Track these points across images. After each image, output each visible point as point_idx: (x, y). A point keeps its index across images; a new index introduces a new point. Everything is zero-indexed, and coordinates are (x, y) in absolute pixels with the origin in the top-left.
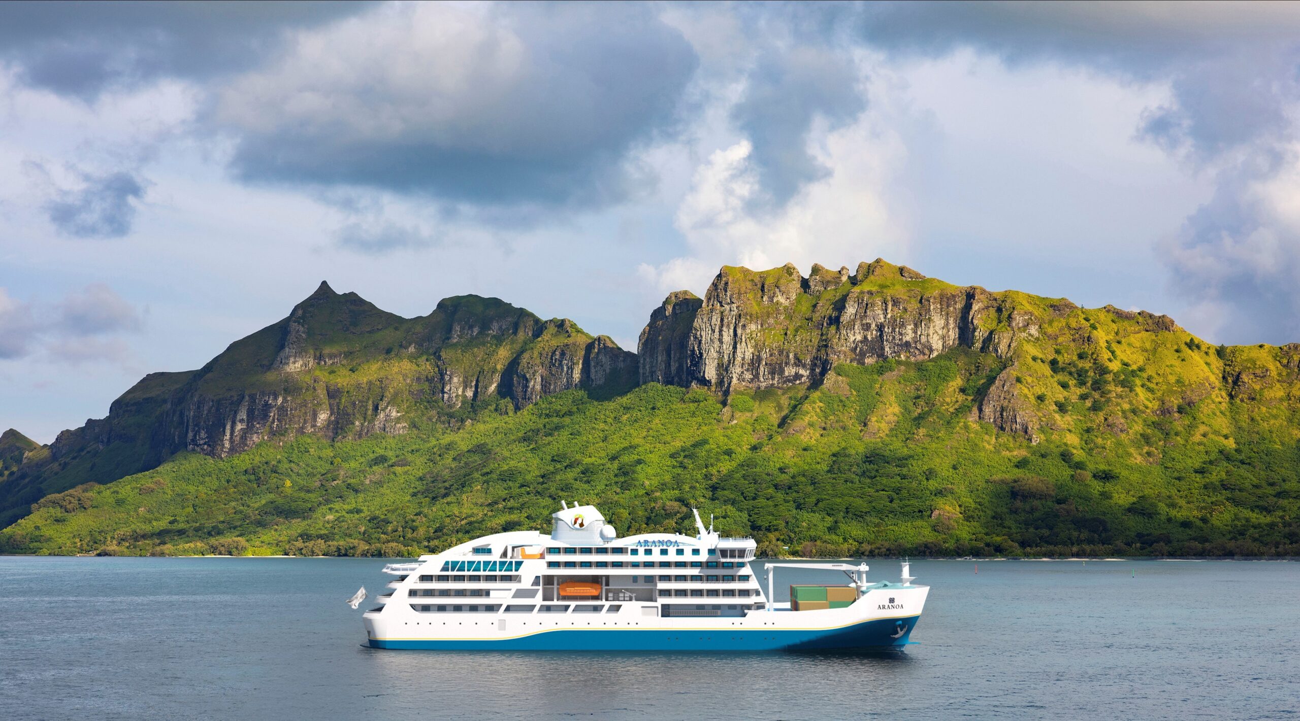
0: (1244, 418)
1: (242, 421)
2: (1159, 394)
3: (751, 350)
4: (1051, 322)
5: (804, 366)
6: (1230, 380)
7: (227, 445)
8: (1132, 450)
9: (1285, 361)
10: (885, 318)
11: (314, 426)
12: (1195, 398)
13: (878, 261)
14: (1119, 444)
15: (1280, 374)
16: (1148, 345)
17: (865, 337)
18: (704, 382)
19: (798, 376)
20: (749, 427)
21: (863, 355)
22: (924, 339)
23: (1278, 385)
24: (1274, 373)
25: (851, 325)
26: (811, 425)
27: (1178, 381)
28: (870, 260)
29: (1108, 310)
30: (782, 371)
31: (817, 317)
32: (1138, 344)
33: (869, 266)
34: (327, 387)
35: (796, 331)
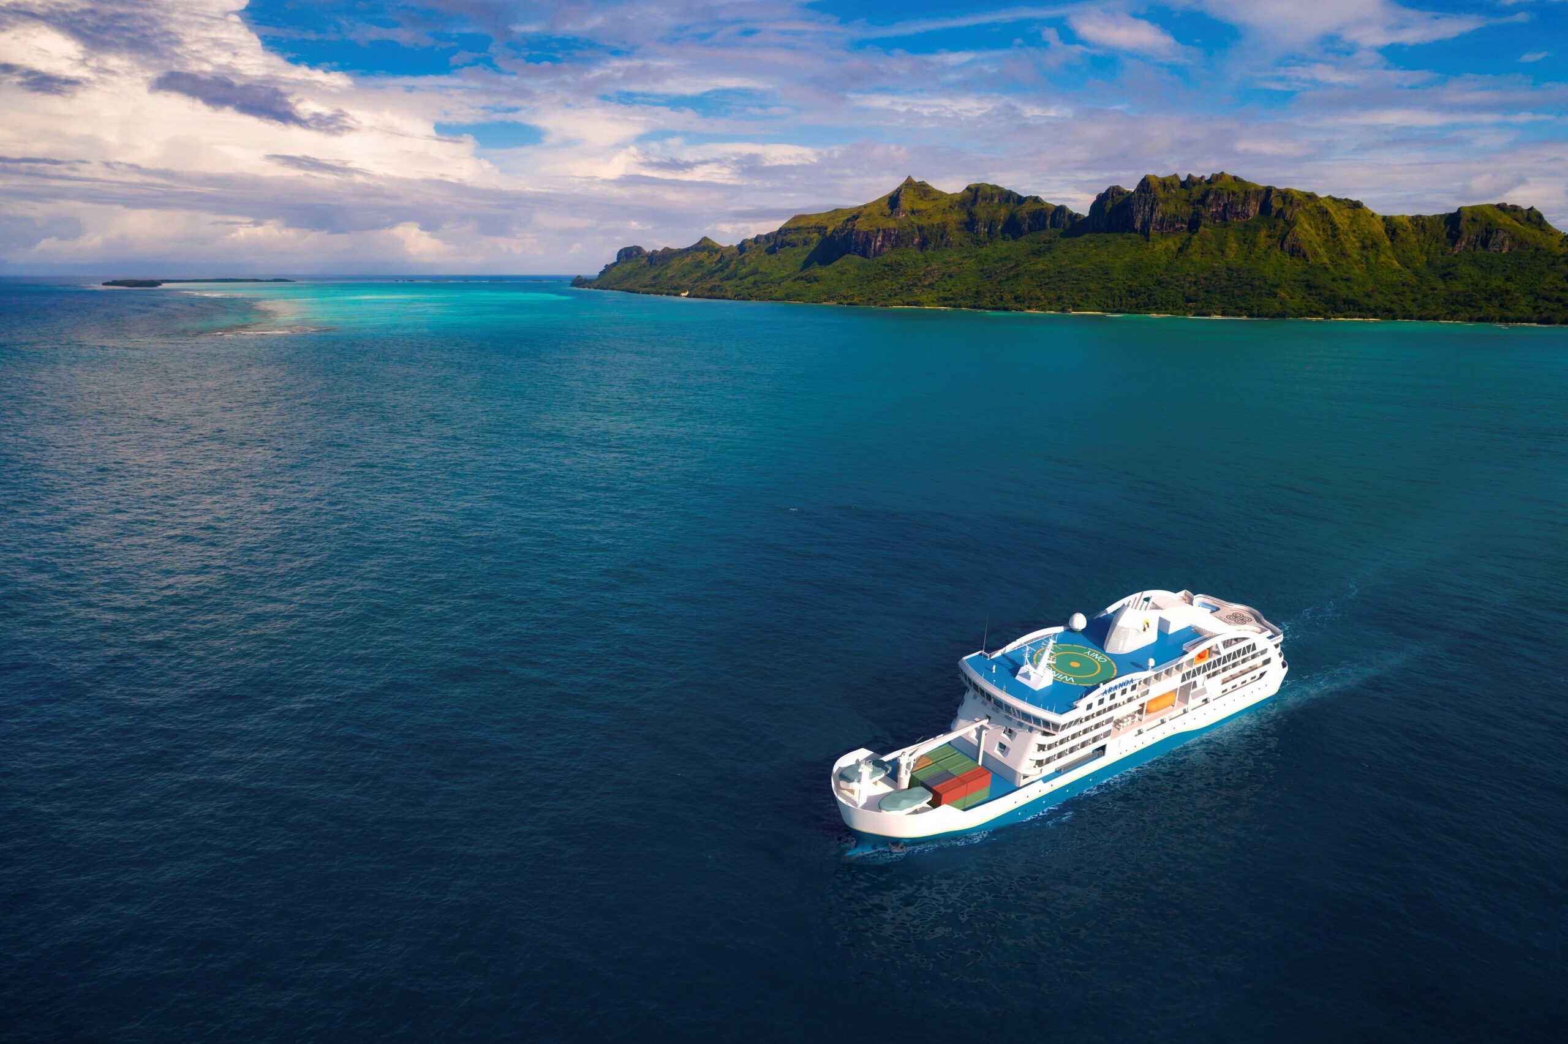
0: (1399, 251)
1: (879, 241)
2: (1361, 239)
3: (1160, 215)
4: (1307, 204)
5: (1185, 224)
6: (1390, 232)
7: (872, 252)
8: (1354, 266)
9: (1415, 223)
10: (1228, 200)
11: (912, 244)
12: (1377, 241)
13: (1222, 173)
14: (1348, 263)
15: (1413, 229)
16: (1351, 215)
17: (1217, 210)
18: (1135, 231)
19: (1182, 228)
20: (1163, 253)
21: (1215, 218)
22: (1246, 211)
23: (1413, 235)
24: (1410, 229)
25: (1210, 206)
26: (1196, 252)
27: (1369, 233)
28: (1218, 172)
29: (1329, 197)
30: (1174, 226)
31: (1191, 200)
32: (1346, 215)
33: (1217, 175)
34: (918, 226)
35: (1181, 206)
